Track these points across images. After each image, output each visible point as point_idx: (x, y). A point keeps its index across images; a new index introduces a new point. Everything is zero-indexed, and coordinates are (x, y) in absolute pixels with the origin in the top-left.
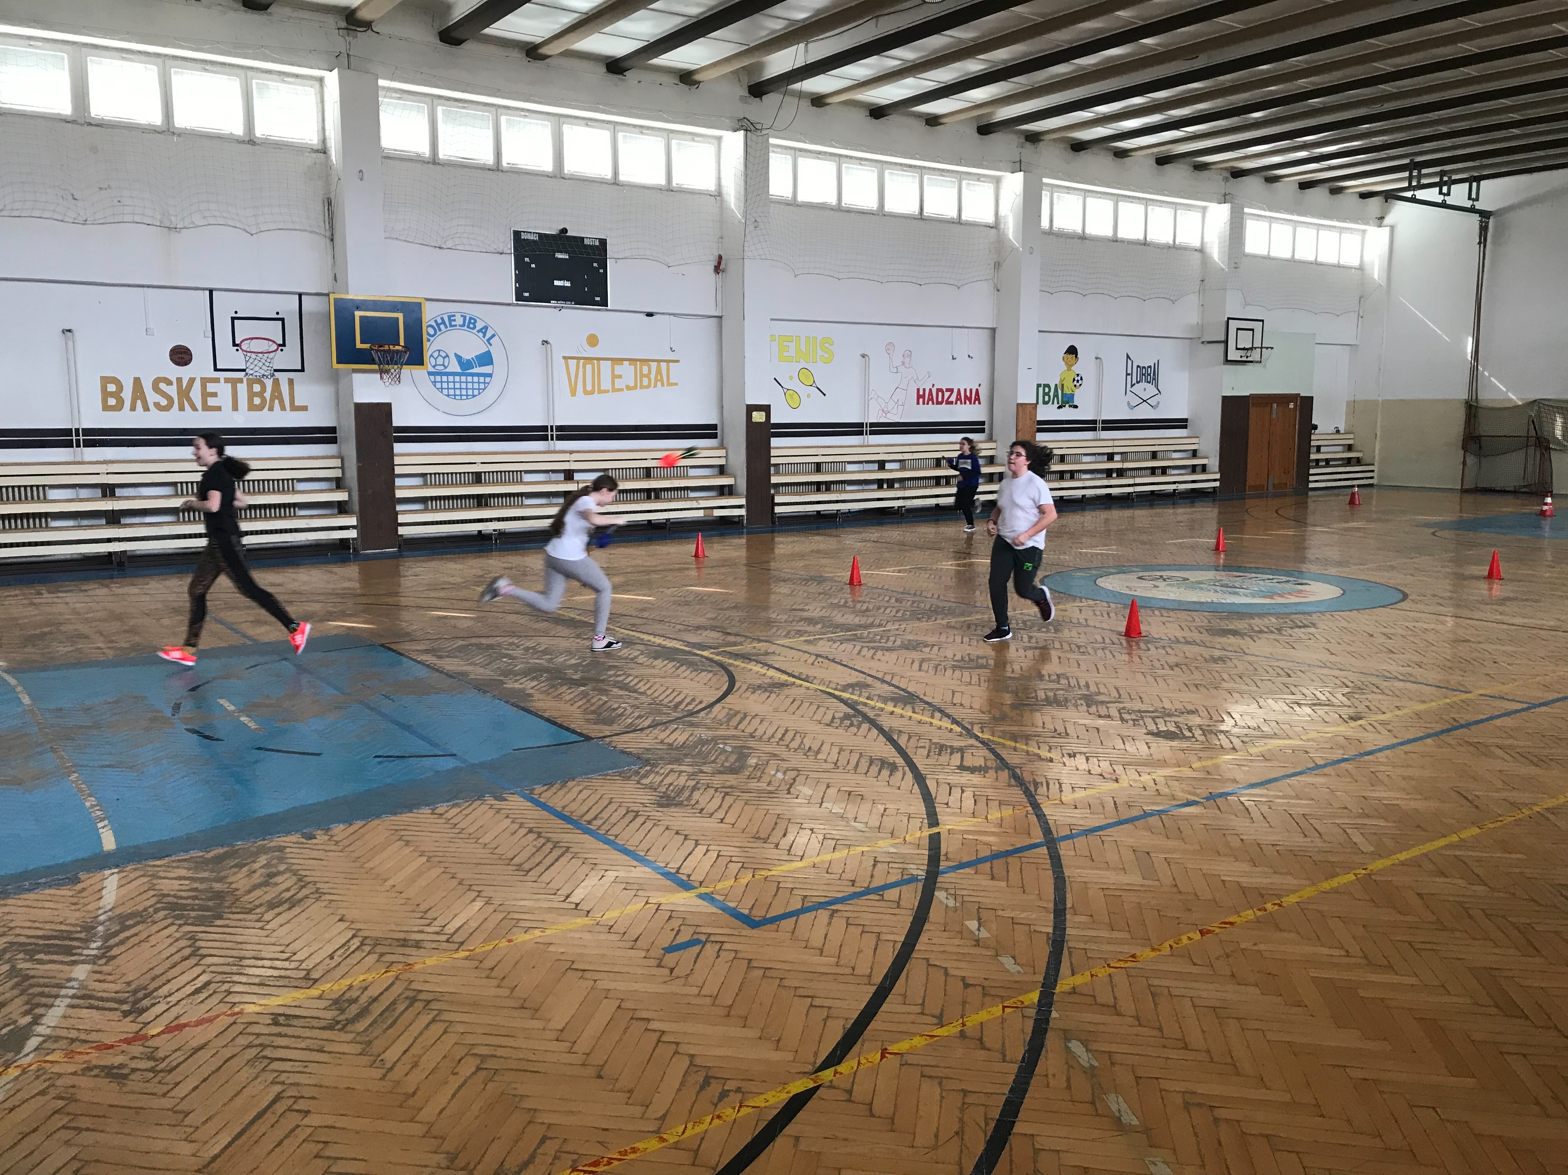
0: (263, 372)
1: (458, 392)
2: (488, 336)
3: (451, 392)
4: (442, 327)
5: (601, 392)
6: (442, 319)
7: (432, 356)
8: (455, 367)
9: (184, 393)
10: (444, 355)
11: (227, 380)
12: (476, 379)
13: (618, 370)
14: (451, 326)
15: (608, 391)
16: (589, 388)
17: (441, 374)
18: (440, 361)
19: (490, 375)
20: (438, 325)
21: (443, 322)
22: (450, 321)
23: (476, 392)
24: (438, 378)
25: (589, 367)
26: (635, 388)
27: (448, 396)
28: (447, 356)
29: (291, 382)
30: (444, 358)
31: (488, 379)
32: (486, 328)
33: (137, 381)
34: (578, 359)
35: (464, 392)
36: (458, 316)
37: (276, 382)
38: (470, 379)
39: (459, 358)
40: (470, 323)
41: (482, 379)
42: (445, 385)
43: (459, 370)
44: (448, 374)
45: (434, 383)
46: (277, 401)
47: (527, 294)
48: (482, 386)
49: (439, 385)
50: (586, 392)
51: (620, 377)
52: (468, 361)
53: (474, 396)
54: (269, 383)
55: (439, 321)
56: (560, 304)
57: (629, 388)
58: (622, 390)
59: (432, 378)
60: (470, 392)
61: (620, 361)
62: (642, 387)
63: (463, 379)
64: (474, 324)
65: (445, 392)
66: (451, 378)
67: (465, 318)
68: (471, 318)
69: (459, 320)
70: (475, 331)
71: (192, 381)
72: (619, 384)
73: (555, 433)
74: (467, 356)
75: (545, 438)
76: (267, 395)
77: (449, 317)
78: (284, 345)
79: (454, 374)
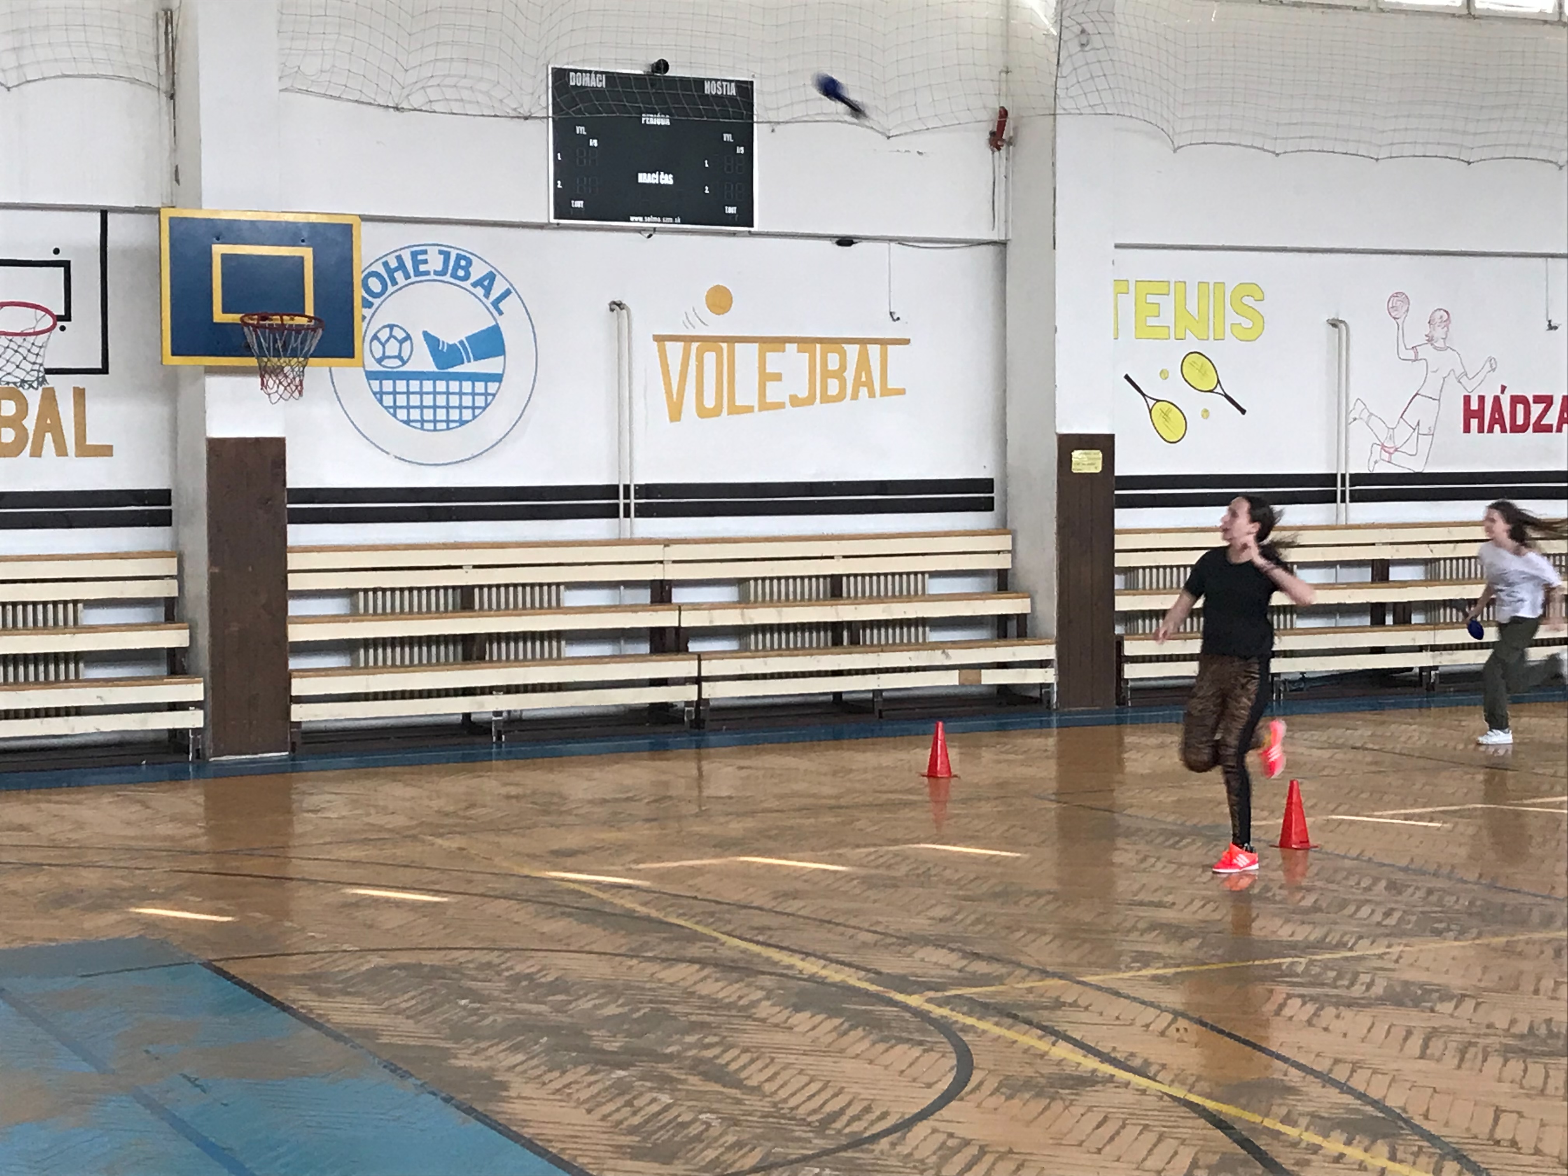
0: (21, 374)
1: (428, 414)
2: (495, 293)
3: (415, 414)
4: (399, 276)
5: (734, 410)
6: (399, 258)
7: (375, 337)
8: (423, 361)
10: (401, 335)
12: (467, 386)
13: (775, 361)
14: (418, 273)
15: (749, 409)
16: (709, 402)
17: (394, 376)
18: (392, 348)
19: (498, 378)
20: (391, 272)
21: (402, 266)
22: (416, 263)
23: (467, 414)
24: (388, 385)
25: (710, 358)
26: (810, 400)
27: (407, 422)
28: (408, 337)
29: (80, 394)
30: (401, 342)
31: (492, 387)
32: (491, 277)
34: (688, 340)
35: (441, 414)
36: (433, 253)
37: (49, 397)
38: (454, 386)
39: (432, 341)
40: (457, 266)
41: (480, 387)
42: (401, 400)
43: (432, 367)
44: (408, 376)
45: (379, 395)
46: (48, 436)
47: (579, 204)
48: (480, 401)
49: (388, 400)
50: (703, 412)
51: (778, 377)
52: (452, 347)
53: (462, 422)
54: (34, 397)
55: (394, 264)
56: (651, 223)
57: (795, 401)
58: (780, 406)
59: (375, 384)
60: (455, 415)
61: (779, 342)
62: (826, 399)
63: (441, 386)
64: (466, 269)
65: (402, 414)
66: (415, 385)
67: (447, 255)
68: (459, 257)
69: (435, 262)
70: (467, 284)
72: (774, 392)
73: (633, 501)
74: (451, 337)
75: (611, 512)
76: (30, 423)
77: (414, 255)
78: (67, 317)
79: (421, 376)
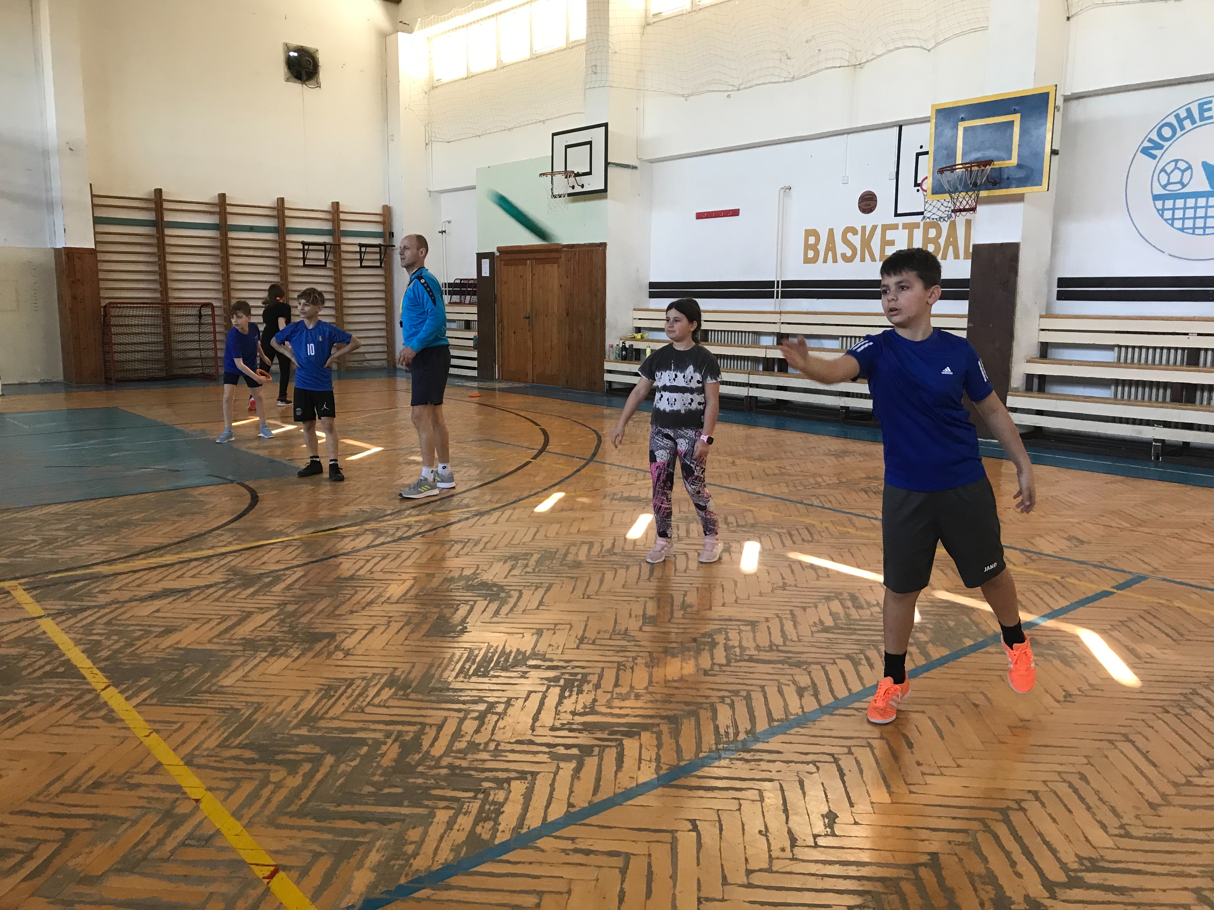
0: (940, 214)
1: (1200, 223)
4: (1187, 124)
6: (1189, 111)
7: (1163, 170)
8: (1200, 184)
9: (866, 243)
10: (1182, 165)
11: (905, 226)
14: (1202, 118)
17: (1175, 196)
18: (1176, 176)
20: (1180, 120)
21: (1190, 115)
22: (1202, 112)
24: (1169, 204)
27: (1182, 230)
28: (1190, 167)
29: (968, 223)
30: (1183, 171)
33: (831, 232)
39: (1209, 168)
42: (1179, 214)
43: (1206, 188)
44: (1186, 196)
45: (1161, 212)
49: (1168, 214)
54: (945, 226)
55: (1183, 114)
59: (1159, 204)
65: (1178, 224)
66: (1191, 202)
71: (874, 228)
76: (942, 241)
77: (1201, 106)
79: (1196, 195)
